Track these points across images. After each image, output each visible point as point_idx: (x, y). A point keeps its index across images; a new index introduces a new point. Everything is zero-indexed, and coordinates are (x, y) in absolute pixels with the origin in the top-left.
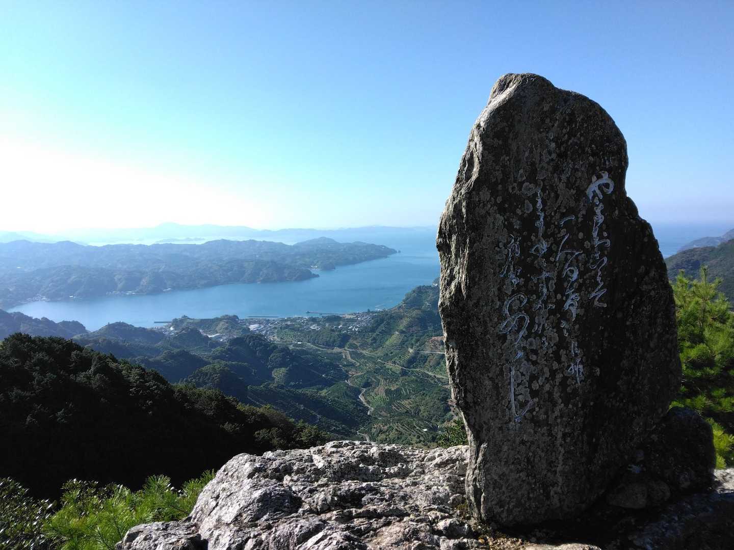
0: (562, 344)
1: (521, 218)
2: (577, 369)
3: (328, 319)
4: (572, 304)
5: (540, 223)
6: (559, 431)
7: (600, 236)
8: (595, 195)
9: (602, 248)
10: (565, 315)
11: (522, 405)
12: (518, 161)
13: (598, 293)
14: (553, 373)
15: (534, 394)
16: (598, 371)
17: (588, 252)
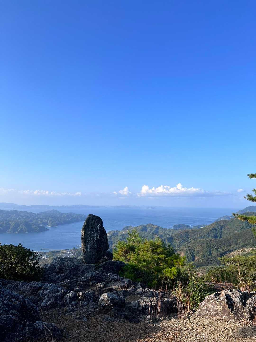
0: (94, 243)
1: (90, 229)
2: (96, 246)
3: (52, 252)
4: (95, 238)
5: (92, 230)
6: (93, 253)
7: (99, 231)
8: (98, 227)
9: (99, 232)
10: (95, 240)
11: (89, 250)
12: (90, 223)
13: (98, 237)
14: (93, 246)
15: (91, 248)
16: (98, 246)
17: (97, 233)
